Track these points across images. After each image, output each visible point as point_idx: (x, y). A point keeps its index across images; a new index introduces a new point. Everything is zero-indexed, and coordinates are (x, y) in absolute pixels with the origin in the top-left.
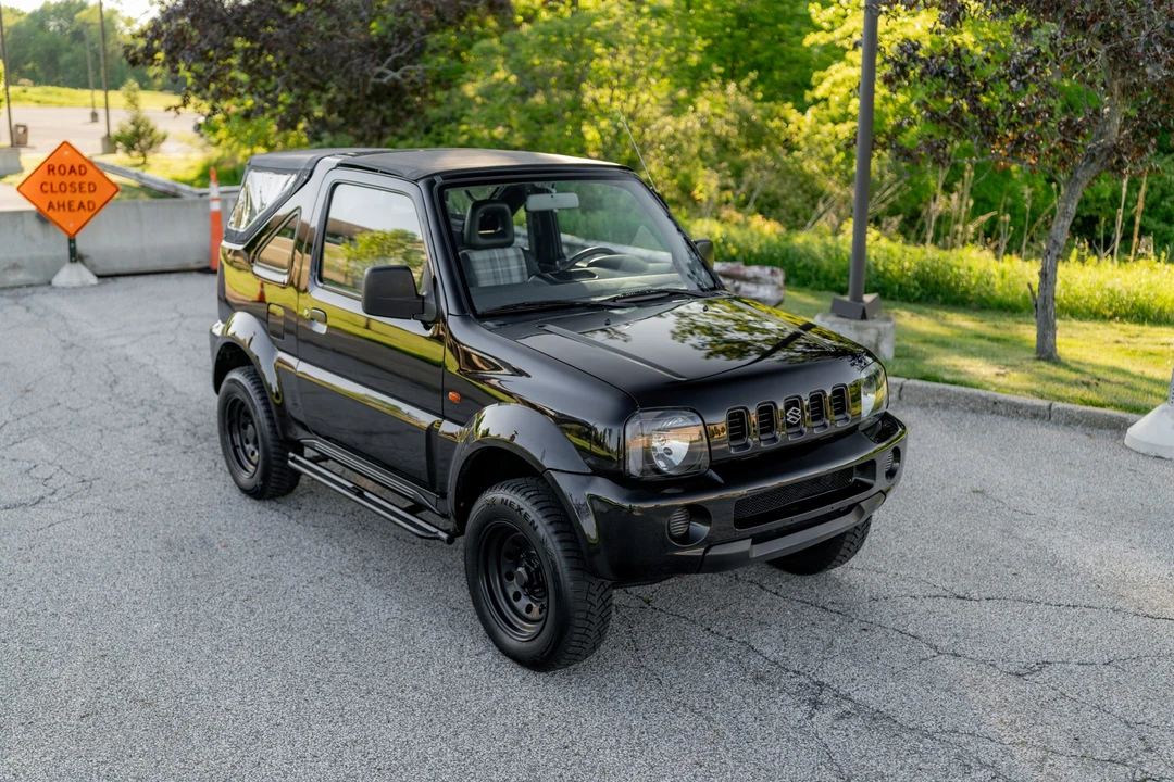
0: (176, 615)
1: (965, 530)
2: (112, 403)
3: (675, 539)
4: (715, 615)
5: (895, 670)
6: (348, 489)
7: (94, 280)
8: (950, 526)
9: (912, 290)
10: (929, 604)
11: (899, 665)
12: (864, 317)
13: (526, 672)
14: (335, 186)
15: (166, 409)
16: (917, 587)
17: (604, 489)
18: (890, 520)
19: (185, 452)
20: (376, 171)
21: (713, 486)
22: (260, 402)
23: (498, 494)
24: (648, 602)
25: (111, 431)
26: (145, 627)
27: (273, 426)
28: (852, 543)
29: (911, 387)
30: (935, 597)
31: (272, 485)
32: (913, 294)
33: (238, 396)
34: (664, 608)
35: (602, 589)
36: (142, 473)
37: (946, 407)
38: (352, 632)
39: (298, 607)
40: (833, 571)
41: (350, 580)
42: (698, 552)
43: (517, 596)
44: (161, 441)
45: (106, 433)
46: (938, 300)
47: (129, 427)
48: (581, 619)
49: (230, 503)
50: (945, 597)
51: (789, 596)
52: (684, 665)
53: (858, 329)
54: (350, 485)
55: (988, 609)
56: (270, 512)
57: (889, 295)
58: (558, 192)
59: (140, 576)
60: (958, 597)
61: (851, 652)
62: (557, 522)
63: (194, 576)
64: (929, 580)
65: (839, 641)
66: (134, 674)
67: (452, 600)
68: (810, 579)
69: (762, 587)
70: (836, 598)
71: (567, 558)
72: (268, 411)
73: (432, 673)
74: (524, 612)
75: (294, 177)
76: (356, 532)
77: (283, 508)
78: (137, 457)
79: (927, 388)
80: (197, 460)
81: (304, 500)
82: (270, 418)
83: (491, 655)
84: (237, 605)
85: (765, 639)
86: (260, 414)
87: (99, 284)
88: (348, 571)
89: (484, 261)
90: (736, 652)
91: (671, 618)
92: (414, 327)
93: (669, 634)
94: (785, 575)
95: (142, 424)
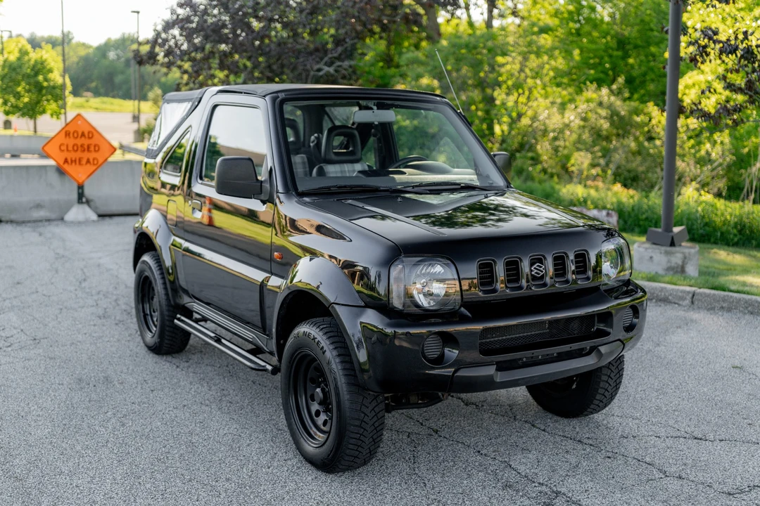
0: (65, 425)
1: (717, 393)
2: (77, 292)
3: (429, 361)
4: (487, 442)
5: (624, 486)
6: (212, 338)
7: (94, 217)
8: (705, 390)
9: (732, 236)
10: (669, 442)
11: (629, 483)
12: (672, 244)
14: (215, 107)
15: (115, 297)
16: (663, 430)
17: (371, 318)
19: (117, 324)
21: (464, 320)
22: (160, 277)
23: (303, 329)
25: (68, 310)
26: (39, 432)
27: (167, 294)
28: (606, 390)
29: (701, 294)
30: (676, 437)
31: (166, 341)
32: (732, 240)
33: (146, 274)
36: (80, 336)
37: (729, 310)
38: (194, 441)
39: (159, 424)
40: (596, 416)
41: (207, 408)
42: (448, 371)
43: (318, 413)
44: (104, 316)
45: (64, 310)
46: (752, 244)
47: (83, 307)
48: (356, 426)
49: (136, 357)
50: (685, 438)
51: (553, 432)
52: (448, 474)
53: (667, 253)
54: (213, 335)
55: (719, 447)
56: (164, 363)
57: (712, 240)
59: (50, 399)
60: (696, 438)
61: (592, 474)
63: (90, 401)
64: (676, 426)
65: (585, 464)
66: (17, 460)
68: (574, 422)
69: (533, 425)
70: (593, 435)
71: (346, 375)
72: (164, 283)
73: (245, 470)
74: (321, 425)
75: (191, 103)
76: (224, 378)
77: (174, 361)
78: (80, 326)
79: (714, 295)
80: (123, 329)
82: (166, 288)
84: (113, 420)
85: (524, 461)
86: (159, 287)
87: (98, 221)
88: (207, 402)
89: (336, 172)
90: (496, 468)
91: (451, 442)
94: (556, 418)
95: (93, 306)
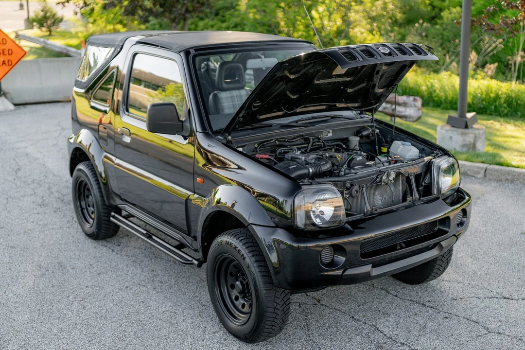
0: (39, 310)
1: (514, 257)
2: (16, 182)
3: (326, 265)
4: (358, 309)
5: (461, 343)
6: (143, 235)
7: (12, 107)
8: (506, 254)
9: (503, 109)
10: (487, 302)
11: (464, 339)
12: (466, 127)
13: (241, 343)
14: (135, 55)
15: (47, 186)
16: (481, 292)
17: (281, 236)
18: (470, 251)
19: (55, 212)
20: (158, 46)
21: (348, 233)
22: (95, 183)
23: (224, 238)
24: (319, 301)
25: (13, 199)
26: (20, 317)
27: (102, 196)
28: (441, 266)
29: (491, 170)
30: (491, 298)
31: (103, 231)
32: (503, 112)
33: (82, 179)
34: (328, 305)
35: (283, 295)
36: (29, 224)
37: (512, 181)
38: (142, 319)
39: (111, 305)
40: (431, 282)
41: (144, 289)
42: (339, 272)
43: (237, 298)
44: (43, 205)
45: (10, 200)
46: (518, 115)
47: (24, 196)
48: (271, 312)
49: (78, 242)
50: (497, 298)
51: (403, 297)
52: (335, 339)
53: (463, 134)
54: (145, 232)
55: (522, 305)
56: (101, 248)
57: (488, 112)
58: (265, 57)
59: (21, 286)
60: (505, 298)
61: (436, 332)
62: (257, 255)
63: (53, 286)
64: (489, 288)
65: (430, 325)
66: (11, 345)
67: (203, 300)
68: (417, 287)
69: (388, 292)
70: (431, 298)
71: (262, 276)
72: (99, 188)
73: (186, 344)
74: (240, 307)
75: (113, 49)
76: (151, 259)
77: (109, 245)
78: (27, 215)
79: (501, 170)
80: (62, 216)
81: (123, 240)
82: (101, 192)
83: (222, 333)
84: (76, 304)
85: (386, 323)
86: (95, 189)
87: (15, 110)
88: (143, 282)
89: (227, 98)
90: (367, 331)
91: (331, 310)
92: (178, 138)
93: (329, 321)
94: (403, 284)
95: (32, 195)
